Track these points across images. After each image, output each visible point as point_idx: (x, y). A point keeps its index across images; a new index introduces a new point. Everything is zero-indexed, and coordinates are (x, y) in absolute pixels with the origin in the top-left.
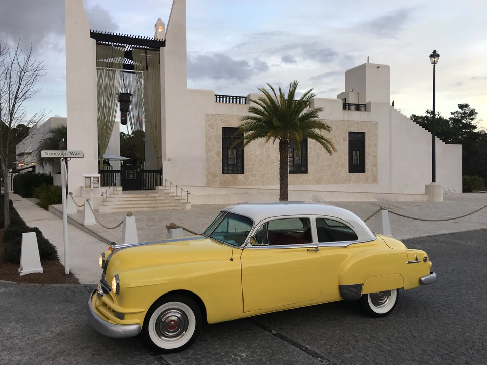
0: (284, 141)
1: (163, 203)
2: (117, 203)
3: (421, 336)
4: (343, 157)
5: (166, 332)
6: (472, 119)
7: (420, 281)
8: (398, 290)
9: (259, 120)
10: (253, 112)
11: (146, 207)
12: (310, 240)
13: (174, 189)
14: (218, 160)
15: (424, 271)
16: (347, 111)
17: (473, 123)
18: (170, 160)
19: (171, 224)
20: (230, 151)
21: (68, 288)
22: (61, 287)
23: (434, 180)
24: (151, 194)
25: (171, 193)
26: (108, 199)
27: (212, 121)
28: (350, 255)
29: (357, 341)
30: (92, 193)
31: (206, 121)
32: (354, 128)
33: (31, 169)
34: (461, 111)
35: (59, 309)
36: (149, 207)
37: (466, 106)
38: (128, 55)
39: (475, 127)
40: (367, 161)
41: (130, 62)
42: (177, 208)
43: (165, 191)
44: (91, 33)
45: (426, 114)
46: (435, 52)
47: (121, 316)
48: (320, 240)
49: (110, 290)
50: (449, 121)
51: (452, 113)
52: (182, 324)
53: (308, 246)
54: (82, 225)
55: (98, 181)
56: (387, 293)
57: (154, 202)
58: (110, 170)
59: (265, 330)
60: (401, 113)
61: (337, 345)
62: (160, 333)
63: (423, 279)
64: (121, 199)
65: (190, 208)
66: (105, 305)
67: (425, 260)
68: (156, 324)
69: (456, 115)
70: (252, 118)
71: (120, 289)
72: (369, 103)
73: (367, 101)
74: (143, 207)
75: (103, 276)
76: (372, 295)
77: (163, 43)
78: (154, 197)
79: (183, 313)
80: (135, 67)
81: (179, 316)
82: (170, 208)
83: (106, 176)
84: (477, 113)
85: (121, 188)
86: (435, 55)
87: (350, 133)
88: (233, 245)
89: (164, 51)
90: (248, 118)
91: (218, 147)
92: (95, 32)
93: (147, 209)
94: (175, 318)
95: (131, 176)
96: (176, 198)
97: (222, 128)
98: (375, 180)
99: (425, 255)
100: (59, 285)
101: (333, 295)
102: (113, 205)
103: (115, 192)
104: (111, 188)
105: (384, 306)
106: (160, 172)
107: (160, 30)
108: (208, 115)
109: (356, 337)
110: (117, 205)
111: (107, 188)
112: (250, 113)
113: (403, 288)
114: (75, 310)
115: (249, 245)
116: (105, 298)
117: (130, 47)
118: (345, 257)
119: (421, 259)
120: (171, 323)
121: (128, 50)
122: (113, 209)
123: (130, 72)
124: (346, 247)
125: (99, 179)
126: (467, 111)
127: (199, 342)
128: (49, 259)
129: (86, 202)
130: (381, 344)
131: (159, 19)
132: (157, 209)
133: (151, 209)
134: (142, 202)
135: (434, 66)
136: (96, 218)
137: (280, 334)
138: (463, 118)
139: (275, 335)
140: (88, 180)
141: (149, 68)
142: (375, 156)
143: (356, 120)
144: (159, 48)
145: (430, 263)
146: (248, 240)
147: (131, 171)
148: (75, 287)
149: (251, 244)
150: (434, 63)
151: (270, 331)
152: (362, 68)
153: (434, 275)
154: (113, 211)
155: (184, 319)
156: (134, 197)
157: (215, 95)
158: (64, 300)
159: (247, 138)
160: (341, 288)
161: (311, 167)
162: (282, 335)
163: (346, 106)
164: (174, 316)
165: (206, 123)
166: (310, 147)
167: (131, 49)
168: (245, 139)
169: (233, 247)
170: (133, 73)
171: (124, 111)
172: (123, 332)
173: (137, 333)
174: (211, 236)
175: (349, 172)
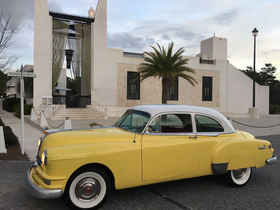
0: (165, 79)
1: (90, 115)
2: (62, 114)
3: (272, 201)
4: (199, 92)
5: (83, 195)
6: (274, 72)
7: (266, 162)
8: (251, 168)
9: (151, 66)
10: (147, 61)
11: (80, 117)
12: (191, 131)
13: (97, 107)
14: (125, 91)
15: (269, 155)
16: (202, 64)
17: (274, 75)
18: (95, 90)
19: (93, 123)
20: (132, 86)
21: (21, 163)
22: (17, 162)
23: (254, 106)
24: (83, 110)
25: (96, 109)
26: (57, 112)
27: (121, 68)
28: (219, 142)
29: (227, 205)
30: (47, 108)
31: (118, 68)
32: (206, 74)
33: (14, 96)
34: (267, 68)
35: (11, 177)
36: (82, 117)
37: (270, 65)
38: (72, 27)
39: (275, 77)
40: (213, 94)
41: (73, 32)
42: (99, 118)
43: (92, 108)
44: (49, 12)
45: (247, 69)
46: (255, 29)
47: (48, 182)
48: (198, 131)
49: (42, 162)
50: (259, 74)
51: (262, 69)
52: (96, 190)
53: (190, 134)
54: (39, 126)
55: (51, 101)
56: (244, 170)
57: (85, 114)
58: (59, 95)
59: (157, 195)
60: (234, 66)
61: (212, 207)
62: (78, 195)
63: (268, 160)
64: (64, 112)
65: (107, 118)
66: (37, 174)
67: (270, 147)
68: (76, 189)
69: (264, 70)
70: (146, 64)
71: (47, 161)
72: (215, 60)
73: (213, 59)
74: (78, 117)
75: (38, 153)
76: (234, 171)
77: (93, 20)
78: (85, 111)
79: (97, 182)
80: (76, 36)
81: (94, 183)
82: (95, 118)
83: (56, 99)
84: (276, 69)
85: (65, 106)
86: (255, 31)
87: (204, 77)
88: (136, 132)
89: (93, 24)
90: (144, 64)
91: (125, 83)
92: (52, 12)
93: (81, 118)
94: (90, 185)
95: (72, 99)
96: (98, 112)
97: (128, 72)
98: (218, 105)
99: (270, 144)
100: (15, 161)
101: (207, 171)
102: (60, 115)
103: (61, 108)
104: (59, 105)
105: (242, 179)
106: (89, 97)
107: (91, 14)
108: (119, 64)
109: (225, 201)
110: (62, 115)
111: (56, 105)
112: (145, 61)
113: (255, 167)
114: (22, 178)
115: (147, 132)
116: (38, 169)
117: (73, 22)
118: (216, 143)
119: (267, 147)
120: (87, 188)
121: (72, 24)
122: (59, 118)
123: (73, 38)
124: (216, 136)
125: (51, 99)
126: (271, 67)
127: (108, 203)
128: (13, 145)
129: (42, 112)
130: (244, 207)
131: (91, 8)
132: (87, 118)
133: (83, 119)
134: (78, 114)
135: (255, 37)
136: (48, 123)
137: (169, 198)
138: (268, 72)
139: (165, 198)
140: (45, 100)
141: (84, 36)
142: (218, 91)
143: (207, 70)
144: (91, 23)
145: (273, 150)
146: (147, 128)
147: (72, 96)
148: (26, 163)
149: (149, 131)
150: (255, 36)
151: (161, 196)
152: (211, 39)
153: (275, 158)
154: (60, 119)
155: (97, 185)
156: (73, 111)
157: (124, 52)
158: (16, 171)
159: (142, 76)
160: (213, 165)
161: (180, 97)
162: (170, 199)
163: (201, 61)
164: (90, 183)
165: (118, 69)
166: (180, 85)
167: (74, 24)
168: (142, 77)
169: (136, 133)
170: (75, 39)
171: (69, 61)
172: (49, 194)
173: (60, 195)
174: (119, 126)
175: (203, 100)
